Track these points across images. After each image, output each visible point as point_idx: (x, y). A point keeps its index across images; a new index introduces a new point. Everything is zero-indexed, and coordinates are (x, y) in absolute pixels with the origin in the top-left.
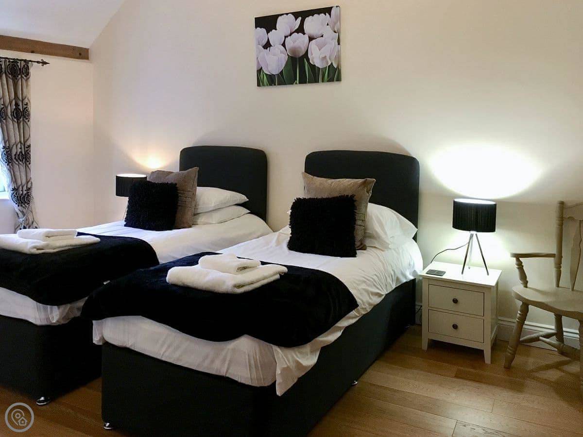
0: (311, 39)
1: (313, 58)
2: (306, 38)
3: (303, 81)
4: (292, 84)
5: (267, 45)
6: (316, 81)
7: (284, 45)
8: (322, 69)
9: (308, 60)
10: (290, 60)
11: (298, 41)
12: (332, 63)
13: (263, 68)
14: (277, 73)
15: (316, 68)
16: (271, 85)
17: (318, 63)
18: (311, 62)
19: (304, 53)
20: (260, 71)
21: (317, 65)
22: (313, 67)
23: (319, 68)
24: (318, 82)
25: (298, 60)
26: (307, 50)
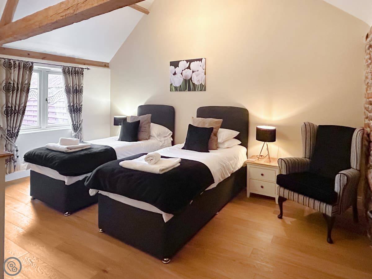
0: (193, 72)
1: (194, 80)
2: (191, 71)
3: (189, 90)
4: (185, 91)
5: (175, 74)
6: (195, 90)
7: (182, 74)
8: (198, 85)
9: (192, 81)
10: (184, 80)
11: (188, 72)
12: (202, 83)
13: (173, 84)
14: (179, 86)
15: (195, 85)
16: (176, 91)
17: (196, 83)
18: (193, 82)
19: (190, 78)
20: (171, 85)
21: (196, 84)
22: (194, 84)
23: (196, 85)
24: (196, 91)
25: (187, 81)
26: (191, 77)
